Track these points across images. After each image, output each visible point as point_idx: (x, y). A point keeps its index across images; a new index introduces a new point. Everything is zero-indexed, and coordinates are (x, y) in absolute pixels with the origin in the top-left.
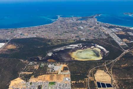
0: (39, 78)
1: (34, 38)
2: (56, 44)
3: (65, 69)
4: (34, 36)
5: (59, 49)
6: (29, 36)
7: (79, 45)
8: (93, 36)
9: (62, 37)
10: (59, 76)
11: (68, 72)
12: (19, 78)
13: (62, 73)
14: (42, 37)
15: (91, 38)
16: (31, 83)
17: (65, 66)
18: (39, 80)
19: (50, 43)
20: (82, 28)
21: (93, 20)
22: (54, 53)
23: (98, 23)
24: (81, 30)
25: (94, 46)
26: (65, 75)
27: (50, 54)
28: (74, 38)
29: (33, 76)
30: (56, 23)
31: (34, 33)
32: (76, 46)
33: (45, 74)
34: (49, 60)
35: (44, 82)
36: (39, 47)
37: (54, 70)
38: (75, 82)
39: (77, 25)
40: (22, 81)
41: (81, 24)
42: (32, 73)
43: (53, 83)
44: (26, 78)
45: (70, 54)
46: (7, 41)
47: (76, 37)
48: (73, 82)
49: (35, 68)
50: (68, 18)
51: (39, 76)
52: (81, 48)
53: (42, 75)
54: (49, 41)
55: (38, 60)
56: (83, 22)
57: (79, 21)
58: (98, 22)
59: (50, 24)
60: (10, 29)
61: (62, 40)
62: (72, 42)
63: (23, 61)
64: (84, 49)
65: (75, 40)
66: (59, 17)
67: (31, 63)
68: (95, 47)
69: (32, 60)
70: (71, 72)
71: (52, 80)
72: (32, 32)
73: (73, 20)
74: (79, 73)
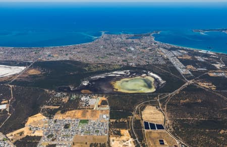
0: (67, 114)
1: (66, 61)
2: (95, 70)
3: (103, 103)
4: (67, 58)
5: (98, 77)
6: (59, 59)
7: (125, 72)
8: (147, 60)
9: (104, 61)
10: (94, 113)
11: (107, 107)
12: (39, 114)
13: (98, 109)
14: (78, 60)
15: (143, 63)
16: (55, 121)
17: (104, 99)
18: (67, 116)
19: (87, 69)
20: (133, 49)
21: (150, 39)
22: (91, 81)
23: (155, 43)
24: (131, 52)
25: (147, 73)
26: (102, 111)
27: (86, 84)
28: (120, 63)
29: (60, 112)
30: (98, 42)
31: (67, 55)
32: (122, 73)
33: (76, 109)
34: (83, 91)
35: (73, 119)
36: (71, 73)
37: (88, 103)
38: (114, 121)
39: (127, 44)
40: (44, 117)
41: (132, 44)
42: (58, 107)
43: (86, 121)
44: (50, 114)
45: (112, 83)
46: (29, 64)
47: (124, 61)
48: (112, 121)
49: (64, 101)
50: (116, 35)
51: (68, 112)
52: (127, 77)
53: (71, 110)
54: (87, 65)
55: (68, 91)
56: (136, 41)
57: (130, 40)
59: (90, 43)
60: (34, 49)
61: (104, 65)
62: (117, 67)
63: (47, 91)
64: (131, 77)
65: (121, 65)
66: (103, 33)
67: (59, 94)
68: (147, 75)
69: (60, 90)
70: (110, 107)
71: (85, 117)
72: (65, 53)
73: (121, 38)
74: (122, 108)
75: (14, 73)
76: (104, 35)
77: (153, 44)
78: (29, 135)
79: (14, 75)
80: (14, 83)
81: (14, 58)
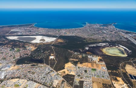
0: (83, 65)
2: (89, 42)
3: (100, 60)
4: (74, 35)
5: (92, 45)
6: (70, 35)
7: (106, 44)
8: (115, 38)
9: (92, 37)
10: (97, 65)
11: (103, 63)
12: (69, 63)
13: (99, 63)
14: (79, 36)
15: (114, 40)
16: (79, 67)
17: (100, 58)
18: (84, 66)
19: (85, 41)
20: (105, 32)
21: (112, 27)
22: (90, 47)
24: (105, 33)
25: (118, 45)
26: (101, 65)
27: (87, 49)
28: (101, 39)
29: (79, 63)
30: (86, 27)
31: (73, 33)
32: (104, 44)
33: (87, 62)
34: (87, 53)
35: (88, 68)
36: (78, 43)
37: (92, 60)
38: (111, 71)
39: (101, 29)
40: (72, 65)
41: (103, 29)
42: (78, 60)
43: (95, 70)
44: (75, 63)
45: (101, 49)
46: (57, 37)
47: (103, 38)
48: (109, 71)
49: (79, 57)
50: (93, 24)
51: (83, 63)
52: (108, 47)
53: (85, 62)
54: (85, 39)
55: (80, 52)
56: (105, 28)
57: (102, 27)
58: (116, 28)
59: (82, 28)
60: (57, 29)
61: (94, 39)
62: (100, 41)
63: (70, 51)
64: (110, 47)
65: (102, 40)
66: (87, 23)
67: (76, 53)
68: (119, 47)
69: (75, 51)
70: (105, 63)
71: (93, 67)
72: (71, 32)
73: (97, 26)
74: (112, 65)
75: (51, 41)
77: (115, 30)
78: (69, 74)
79: (52, 42)
80: (53, 45)
81: (50, 33)
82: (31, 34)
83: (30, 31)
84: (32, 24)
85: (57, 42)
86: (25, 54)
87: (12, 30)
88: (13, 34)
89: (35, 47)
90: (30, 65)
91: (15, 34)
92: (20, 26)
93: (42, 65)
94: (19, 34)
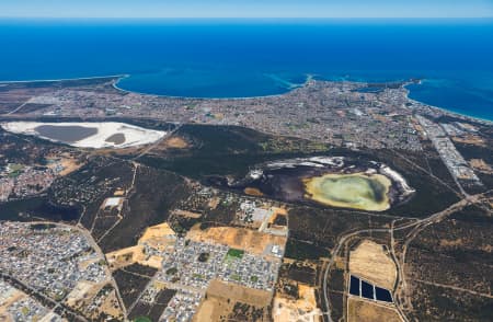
1: (232, 127)
3: (278, 221)
5: (281, 164)
7: (334, 161)
9: (300, 133)
10: (258, 238)
11: (284, 231)
12: (165, 225)
13: (267, 230)
15: (373, 144)
16: (188, 243)
18: (209, 237)
19: (264, 146)
20: (359, 113)
21: (398, 96)
22: (267, 171)
23: (407, 104)
25: (377, 168)
26: (273, 236)
29: (199, 225)
32: (328, 161)
34: (247, 190)
36: (236, 152)
37: (251, 217)
38: (291, 262)
40: (171, 232)
42: (198, 216)
43: (237, 254)
44: (183, 226)
45: (305, 180)
46: (173, 127)
47: (336, 137)
48: (287, 261)
49: (210, 204)
52: (337, 170)
59: (281, 96)
61: (297, 141)
62: (320, 148)
65: (328, 145)
67: (206, 189)
68: (378, 172)
69: (210, 183)
72: (234, 112)
73: (341, 89)
75: (145, 142)
76: (311, 82)
78: (140, 262)
81: (154, 115)
82: (89, 116)
83: (92, 105)
84: (109, 80)
85: (164, 149)
86: (31, 187)
87: (33, 100)
88: (30, 115)
89: (77, 163)
90: (27, 224)
91: (37, 113)
92: (66, 85)
93: (69, 228)
94: (50, 114)
